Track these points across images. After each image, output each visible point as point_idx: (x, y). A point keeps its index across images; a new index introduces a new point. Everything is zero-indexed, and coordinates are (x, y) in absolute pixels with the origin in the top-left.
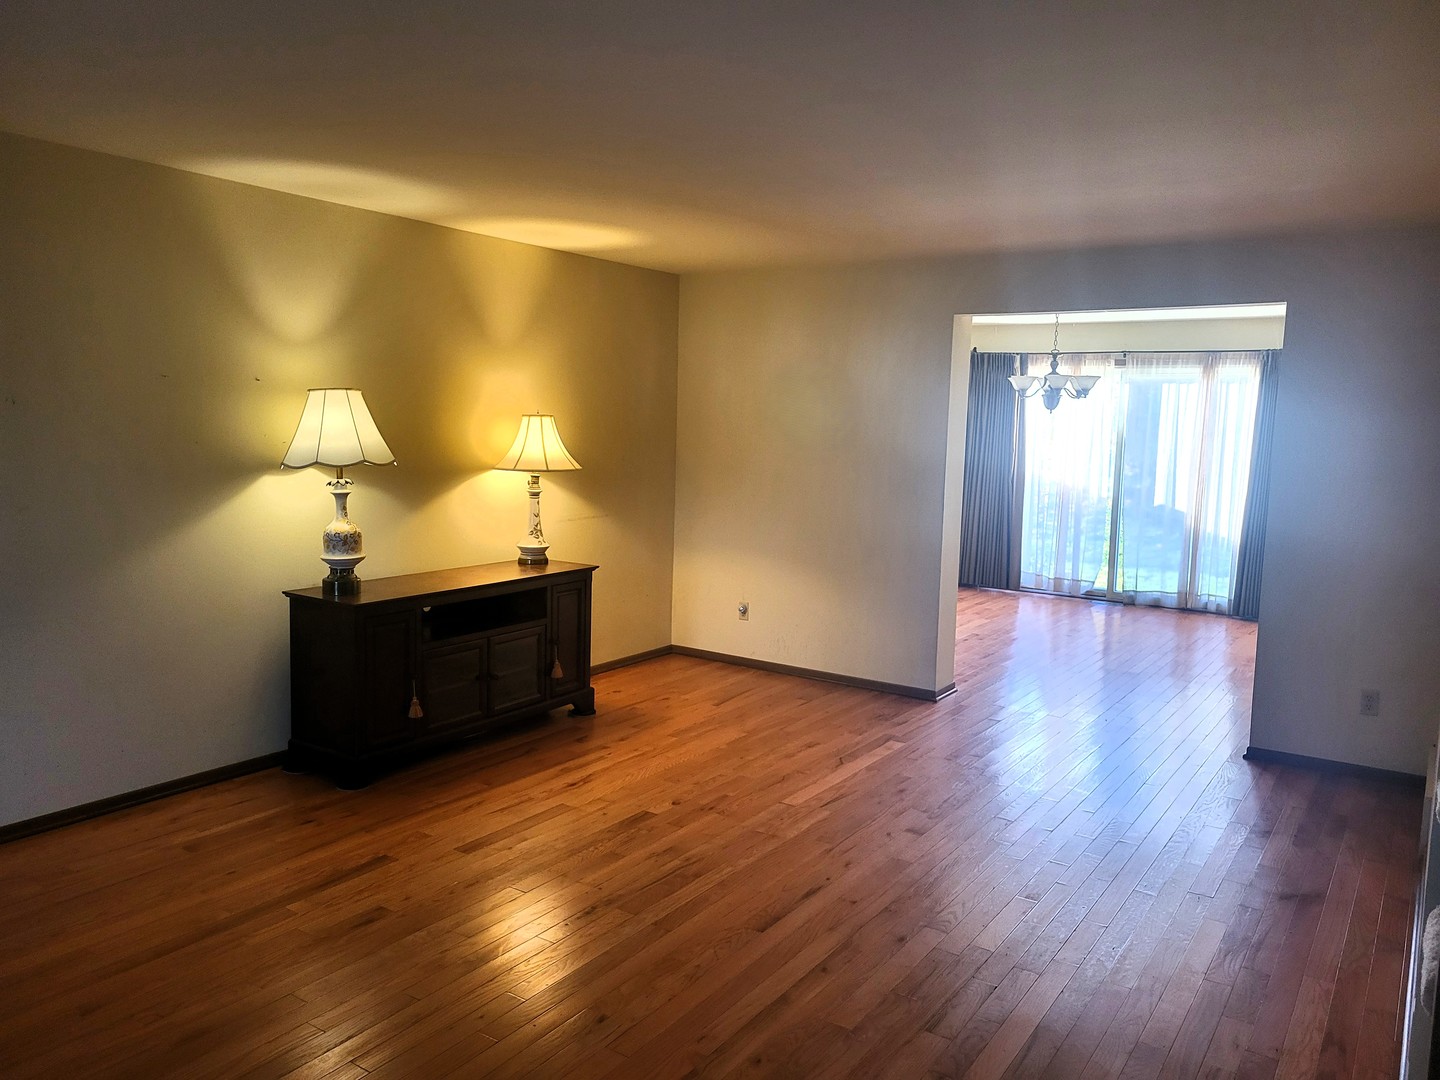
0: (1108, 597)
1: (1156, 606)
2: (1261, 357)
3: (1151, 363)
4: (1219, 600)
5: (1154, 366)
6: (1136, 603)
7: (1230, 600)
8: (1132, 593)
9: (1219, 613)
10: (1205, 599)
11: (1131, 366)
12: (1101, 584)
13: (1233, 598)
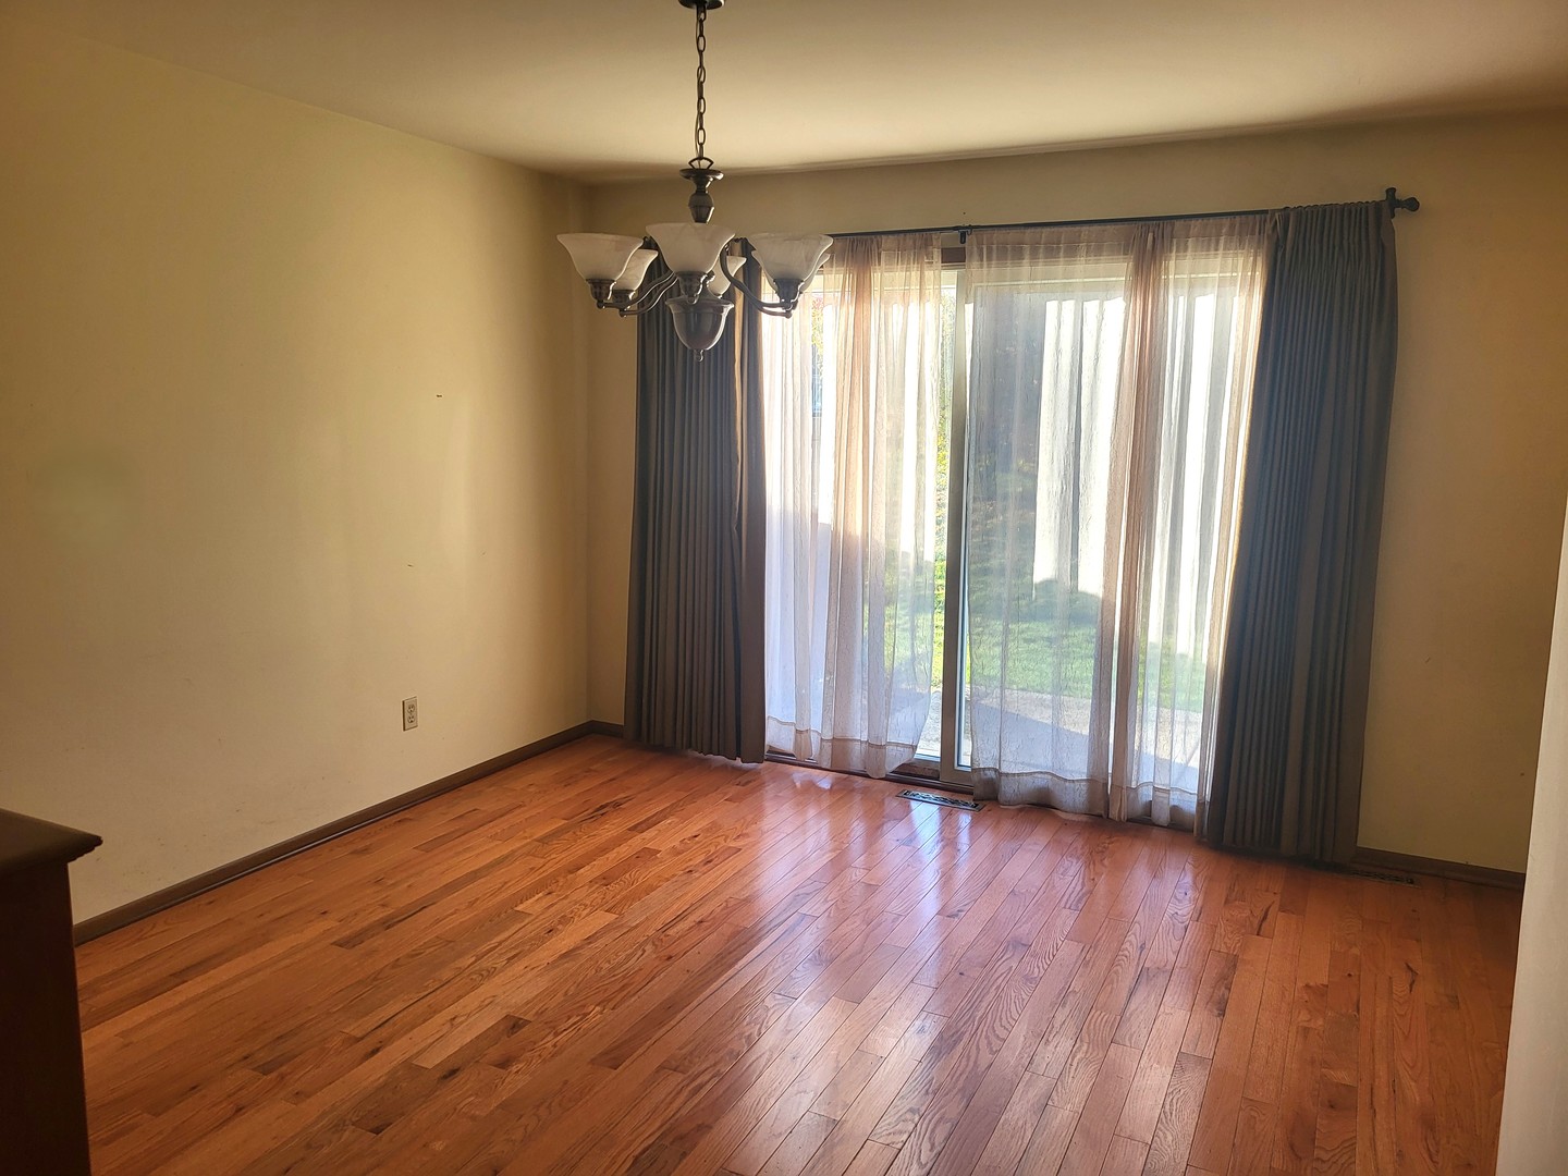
0: (944, 778)
1: (1040, 806)
2: (1269, 226)
3: (1018, 255)
4: (1175, 799)
5: (1026, 261)
6: (1001, 798)
7: (1201, 804)
8: (992, 774)
9: (1177, 827)
10: (1146, 795)
11: (975, 263)
12: (930, 749)
13: (1208, 798)
